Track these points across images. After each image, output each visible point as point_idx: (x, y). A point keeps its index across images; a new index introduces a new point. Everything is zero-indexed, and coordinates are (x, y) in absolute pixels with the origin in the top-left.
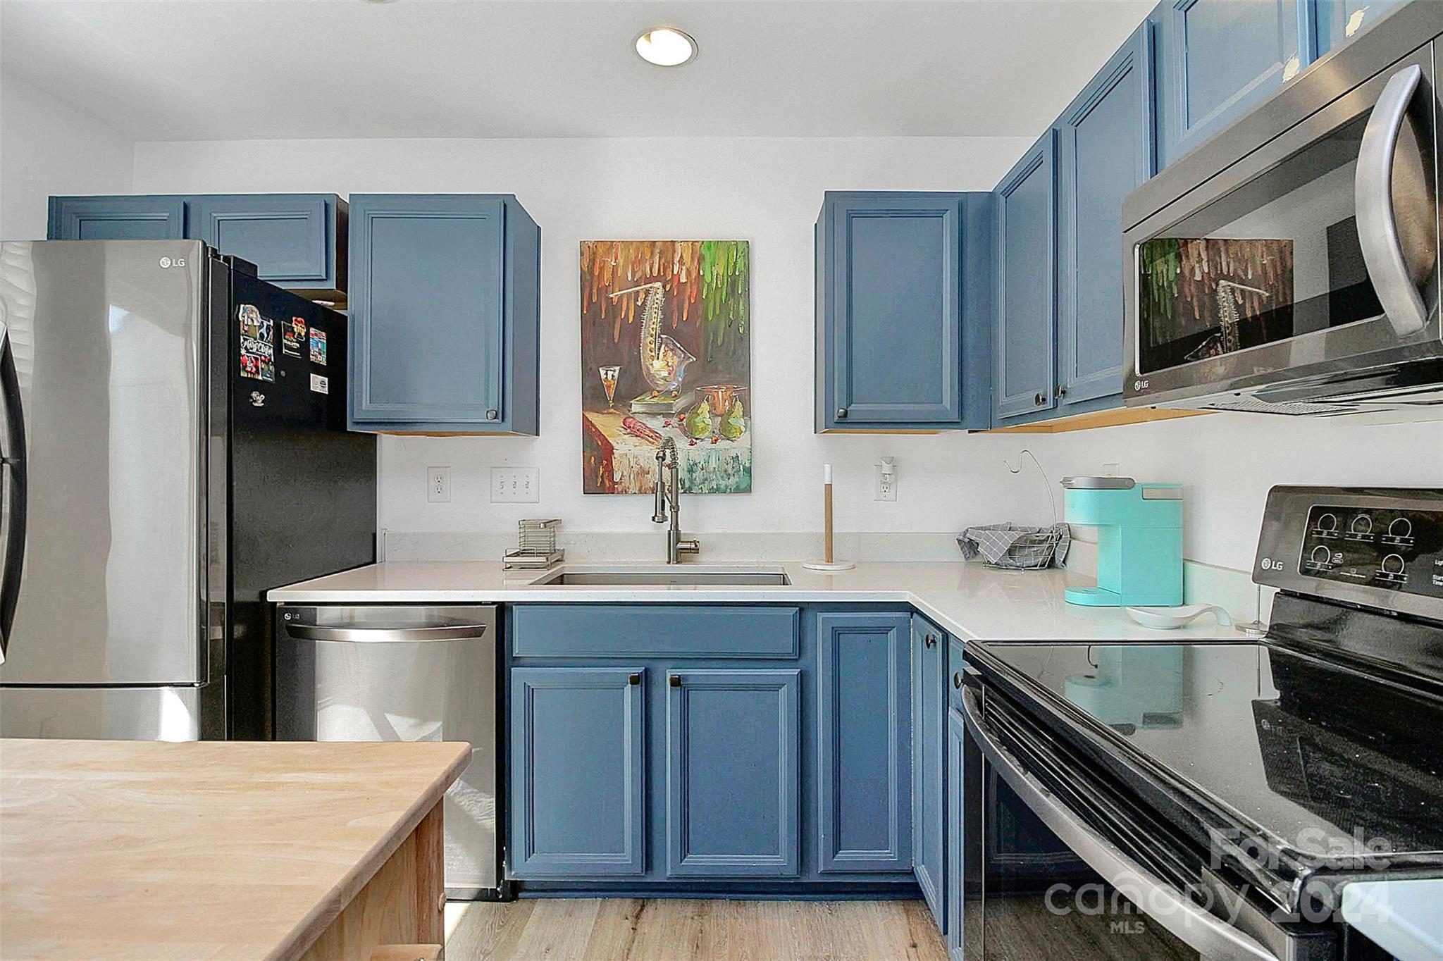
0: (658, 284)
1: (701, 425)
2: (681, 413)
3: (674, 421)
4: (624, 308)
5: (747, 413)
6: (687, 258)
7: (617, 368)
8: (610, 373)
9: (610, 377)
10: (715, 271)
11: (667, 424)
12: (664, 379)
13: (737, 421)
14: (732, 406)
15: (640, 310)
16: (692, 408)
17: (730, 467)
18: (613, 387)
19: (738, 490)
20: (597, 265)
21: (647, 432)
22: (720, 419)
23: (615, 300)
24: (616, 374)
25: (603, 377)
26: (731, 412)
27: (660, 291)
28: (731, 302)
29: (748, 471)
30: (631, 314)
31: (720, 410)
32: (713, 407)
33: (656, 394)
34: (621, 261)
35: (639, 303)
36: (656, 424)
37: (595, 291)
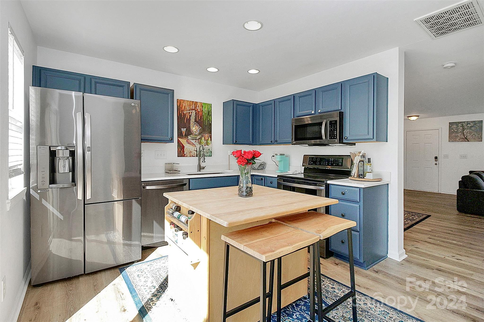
0: (194, 111)
1: (202, 142)
2: (198, 139)
3: (197, 141)
4: (187, 115)
5: (211, 140)
6: (200, 106)
7: (185, 129)
8: (184, 130)
9: (184, 131)
10: (205, 110)
11: (196, 142)
12: (195, 132)
13: (209, 141)
14: (208, 138)
15: (190, 116)
16: (200, 138)
17: (208, 151)
18: (185, 133)
19: (209, 156)
20: (181, 105)
21: (192, 143)
22: (206, 141)
23: (185, 113)
24: (185, 130)
25: (182, 130)
26: (208, 140)
27: (195, 112)
28: (208, 116)
29: (211, 152)
30: (188, 117)
31: (206, 139)
32: (205, 138)
33: (193, 135)
34: (186, 105)
35: (190, 115)
36: (193, 141)
37: (181, 111)
